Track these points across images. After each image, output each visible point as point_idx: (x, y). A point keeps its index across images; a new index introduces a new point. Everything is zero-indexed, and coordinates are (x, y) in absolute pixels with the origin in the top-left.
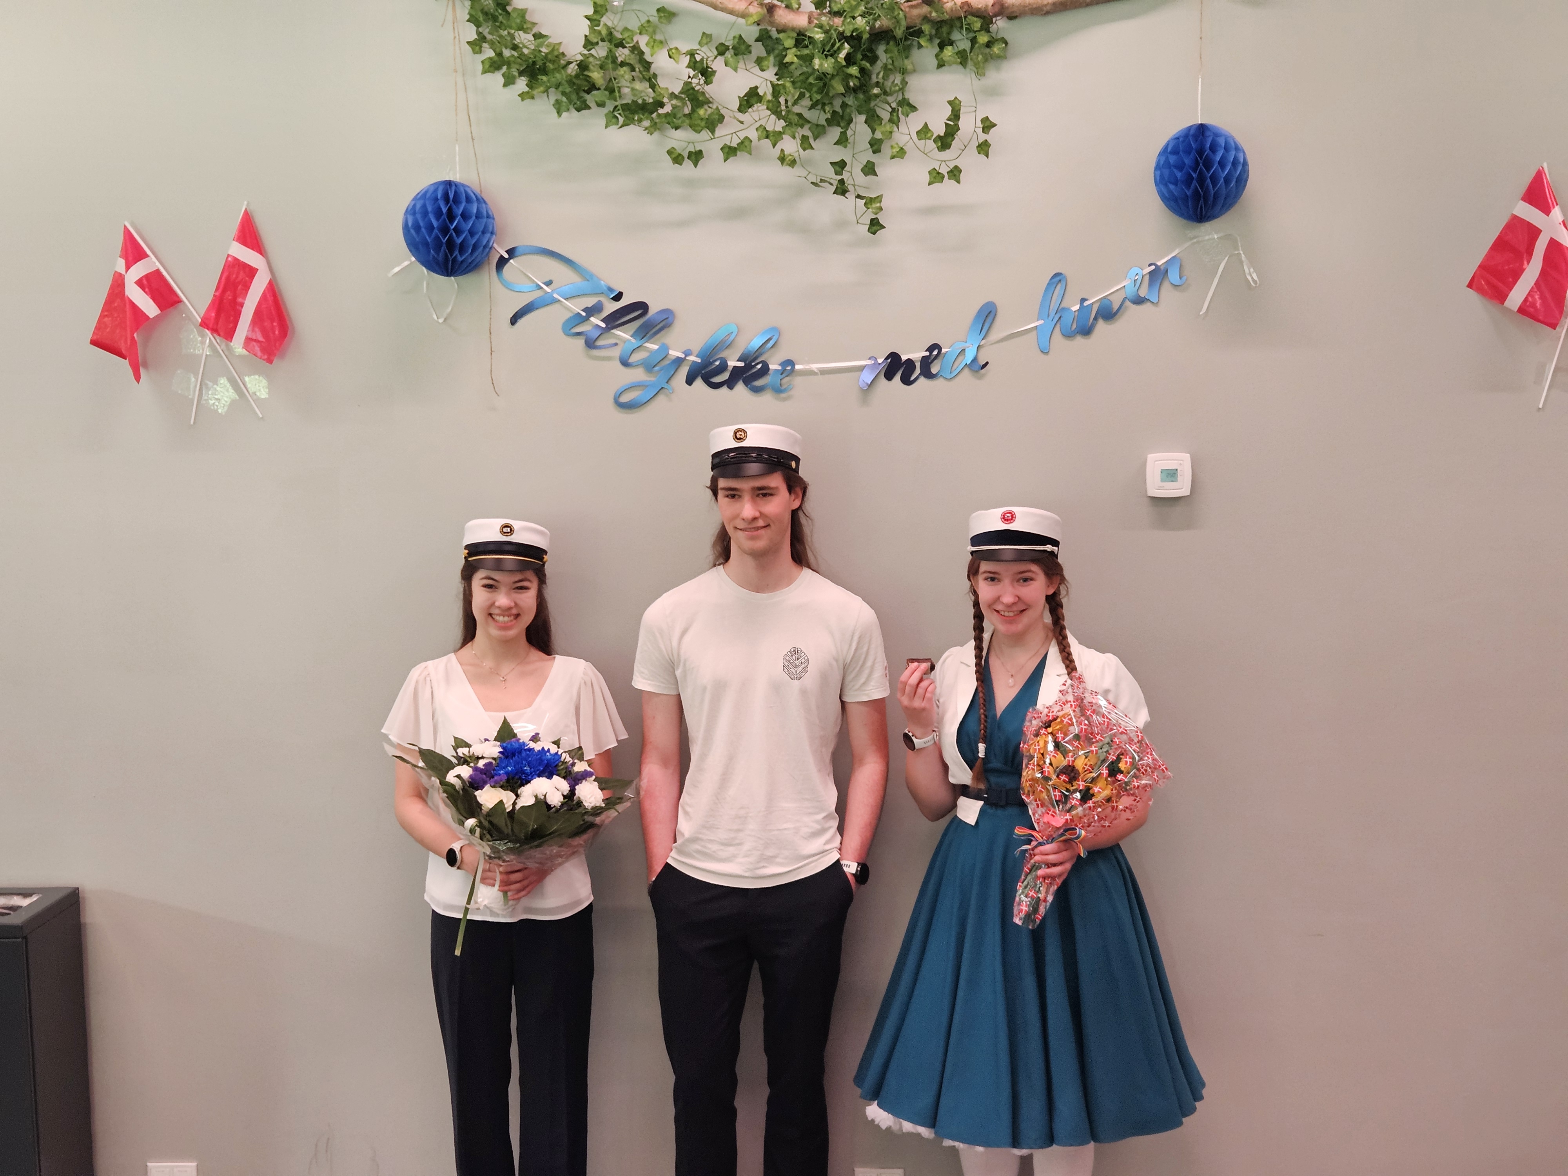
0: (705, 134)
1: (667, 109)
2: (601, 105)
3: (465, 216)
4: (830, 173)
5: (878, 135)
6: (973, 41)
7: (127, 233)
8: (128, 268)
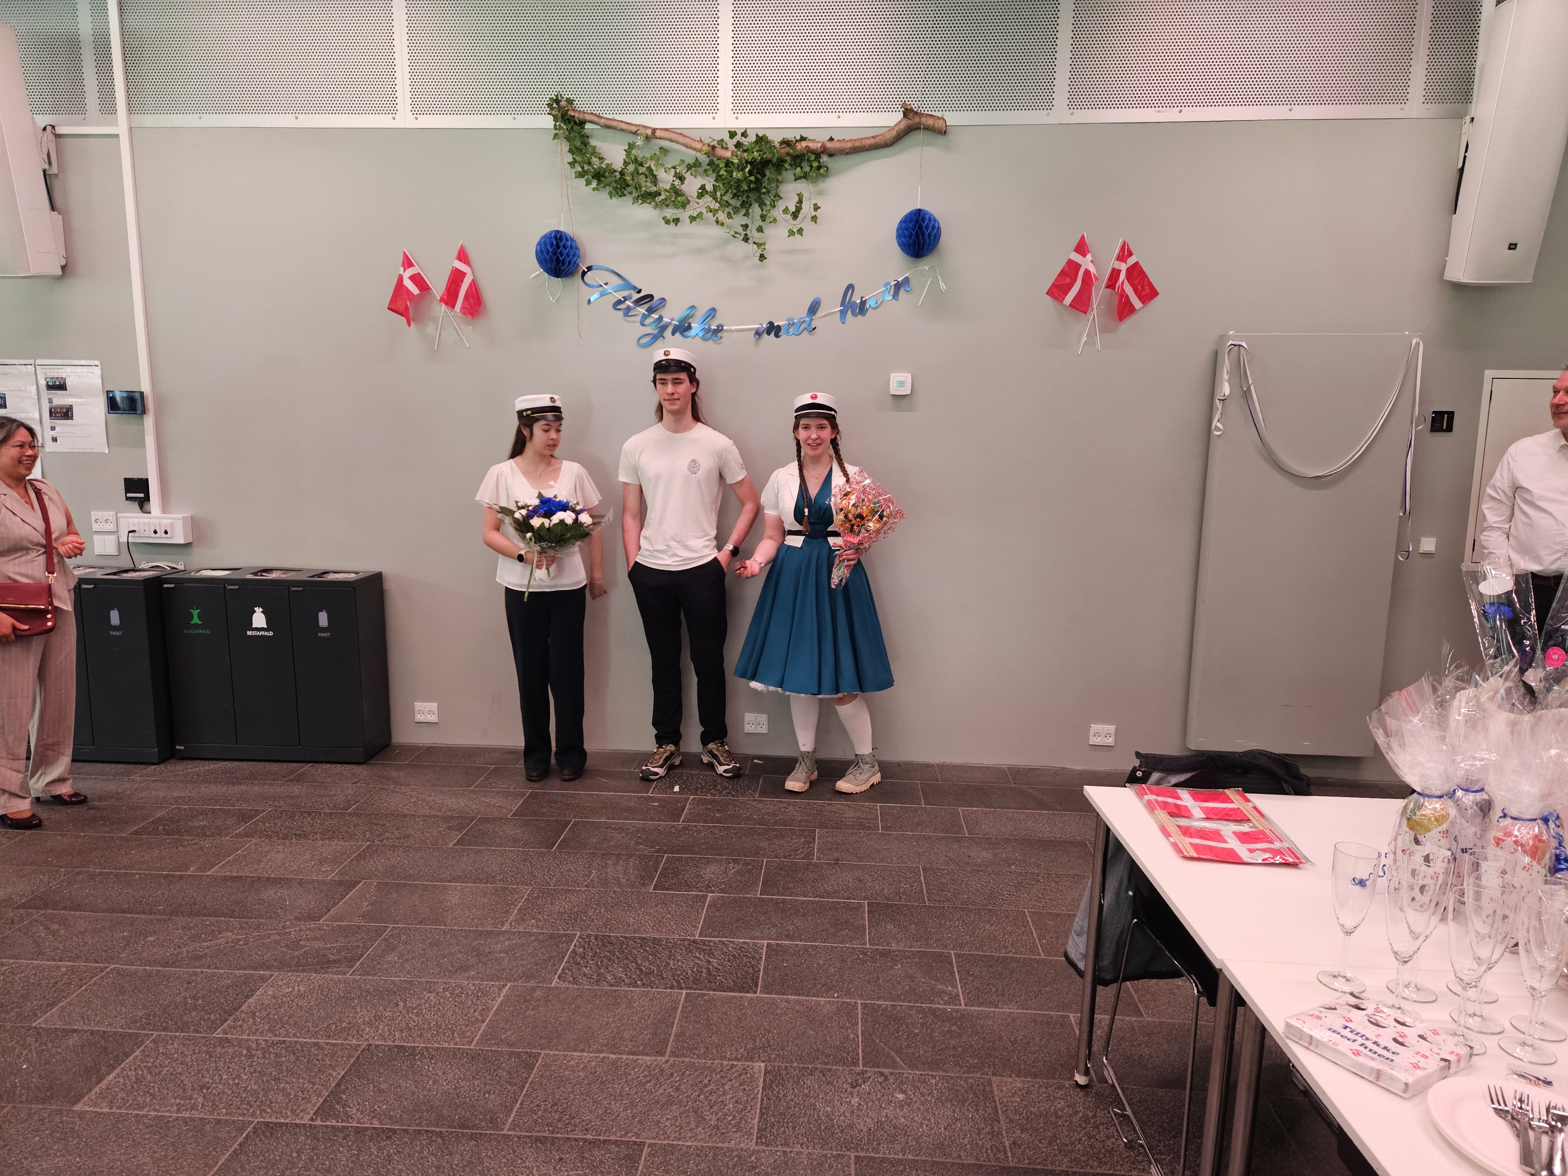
0: (681, 210)
1: (663, 197)
2: (631, 193)
3: (565, 247)
4: (740, 230)
5: (764, 213)
6: (811, 166)
7: (404, 253)
8: (405, 271)
